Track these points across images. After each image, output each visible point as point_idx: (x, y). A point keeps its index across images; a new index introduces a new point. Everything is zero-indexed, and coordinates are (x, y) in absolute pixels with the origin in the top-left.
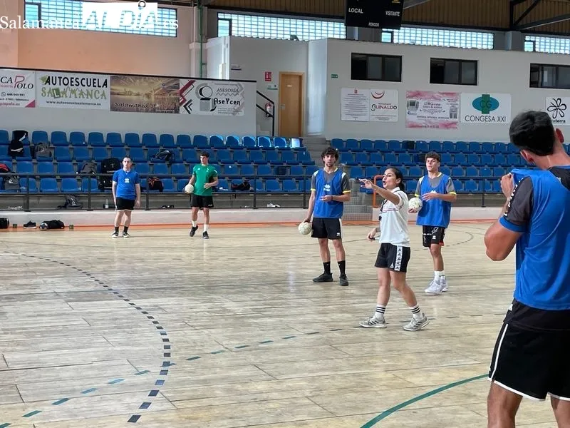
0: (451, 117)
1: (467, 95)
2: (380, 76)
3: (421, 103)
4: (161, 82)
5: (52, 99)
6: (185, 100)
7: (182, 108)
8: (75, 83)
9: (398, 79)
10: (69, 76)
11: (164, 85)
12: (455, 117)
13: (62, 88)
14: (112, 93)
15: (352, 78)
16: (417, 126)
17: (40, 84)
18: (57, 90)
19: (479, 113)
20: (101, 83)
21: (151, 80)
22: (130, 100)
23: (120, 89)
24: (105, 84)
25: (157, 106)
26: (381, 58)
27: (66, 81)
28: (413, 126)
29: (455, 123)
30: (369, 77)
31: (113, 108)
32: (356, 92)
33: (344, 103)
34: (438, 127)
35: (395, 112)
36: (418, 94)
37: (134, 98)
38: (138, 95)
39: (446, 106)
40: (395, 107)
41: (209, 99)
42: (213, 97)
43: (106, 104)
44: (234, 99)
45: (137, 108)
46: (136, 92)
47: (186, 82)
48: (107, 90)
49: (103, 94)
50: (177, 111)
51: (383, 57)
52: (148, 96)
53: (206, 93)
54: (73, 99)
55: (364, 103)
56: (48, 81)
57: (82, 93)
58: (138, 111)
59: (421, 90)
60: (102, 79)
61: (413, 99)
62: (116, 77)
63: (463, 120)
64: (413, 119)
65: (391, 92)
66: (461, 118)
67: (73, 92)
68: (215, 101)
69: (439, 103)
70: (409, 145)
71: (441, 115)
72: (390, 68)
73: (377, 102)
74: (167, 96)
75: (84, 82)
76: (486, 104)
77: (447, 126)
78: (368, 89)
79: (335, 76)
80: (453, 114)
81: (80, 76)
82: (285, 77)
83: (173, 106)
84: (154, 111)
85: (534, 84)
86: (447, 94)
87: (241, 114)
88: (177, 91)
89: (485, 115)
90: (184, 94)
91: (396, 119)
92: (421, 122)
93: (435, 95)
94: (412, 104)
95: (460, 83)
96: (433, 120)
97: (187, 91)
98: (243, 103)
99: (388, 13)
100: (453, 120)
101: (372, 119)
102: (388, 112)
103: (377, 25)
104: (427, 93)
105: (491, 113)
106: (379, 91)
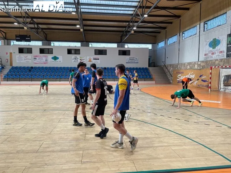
0: (46, 61)
1: (50, 56)
2: (27, 52)
3: (37, 58)
9: (31, 53)
12: (47, 61)
15: (19, 53)
16: (37, 63)
26: (27, 49)
28: (35, 63)
30: (24, 53)
32: (20, 56)
33: (17, 58)
35: (31, 60)
36: (36, 56)
39: (44, 59)
55: (22, 58)
59: (37, 55)
64: (35, 62)
65: (29, 56)
66: (49, 61)
69: (42, 58)
71: (43, 61)
72: (29, 51)
73: (26, 58)
77: (45, 63)
78: (23, 55)
79: (14, 53)
85: (68, 53)
86: (44, 56)
89: (55, 61)
91: (31, 62)
93: (41, 56)
94: (35, 58)
95: (48, 53)
96: (41, 62)
99: (26, 38)
100: (46, 62)
101: (25, 62)
102: (29, 60)
103: (24, 41)
104: (39, 56)
105: (57, 60)
106: (26, 56)
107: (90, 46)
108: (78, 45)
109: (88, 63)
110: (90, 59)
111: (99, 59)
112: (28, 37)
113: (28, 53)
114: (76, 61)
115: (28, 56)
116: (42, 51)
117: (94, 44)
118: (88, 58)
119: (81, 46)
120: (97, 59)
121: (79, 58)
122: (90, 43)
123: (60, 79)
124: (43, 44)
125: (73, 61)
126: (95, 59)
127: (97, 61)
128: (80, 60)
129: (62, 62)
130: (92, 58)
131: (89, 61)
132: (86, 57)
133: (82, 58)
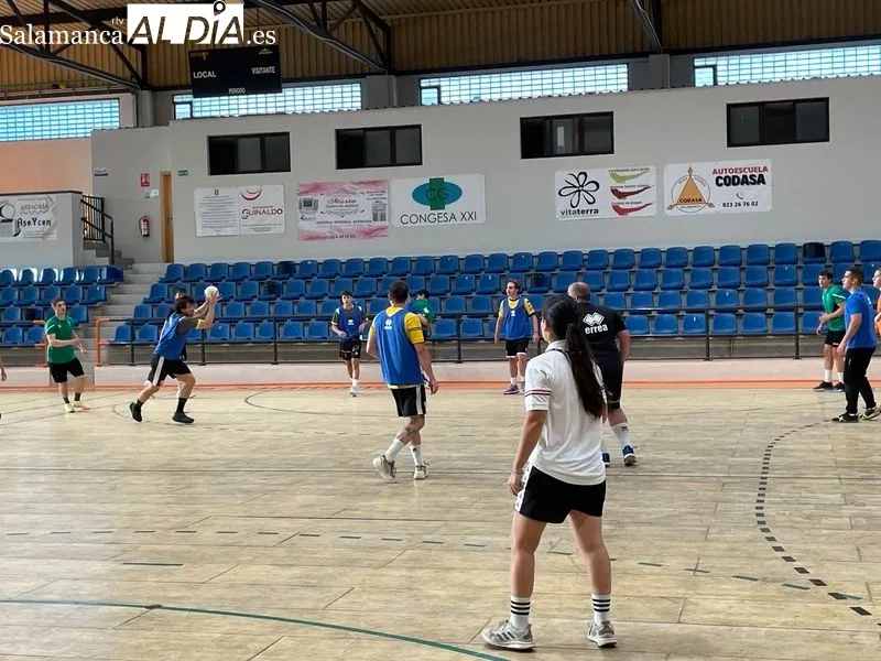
0: (375, 219)
1: (402, 183)
3: (322, 200)
9: (285, 167)
12: (383, 218)
15: (211, 174)
16: (319, 237)
19: (426, 210)
26: (257, 140)
28: (311, 238)
29: (384, 228)
30: (241, 169)
32: (217, 193)
33: (198, 210)
34: (353, 236)
35: (279, 218)
36: (316, 188)
39: (365, 202)
40: (279, 211)
41: (11, 221)
42: (16, 218)
51: (262, 136)
53: (8, 213)
55: (230, 208)
59: (319, 181)
61: (308, 197)
63: (396, 222)
64: (310, 226)
65: (272, 189)
66: (394, 220)
68: (20, 223)
69: (353, 198)
71: (358, 217)
72: (271, 152)
73: (250, 205)
76: (437, 194)
77: (369, 234)
78: (234, 187)
79: (183, 173)
80: (379, 215)
86: (367, 183)
87: (53, 239)
89: (436, 212)
91: (281, 229)
92: (325, 230)
93: (346, 187)
94: (308, 204)
95: (393, 163)
96: (343, 227)
98: (55, 224)
99: (256, 71)
100: (379, 223)
101: (244, 231)
102: (269, 219)
103: (243, 90)
104: (333, 184)
105: (449, 208)
106: (254, 188)
107: (703, 77)
108: (607, 80)
109: (676, 211)
111: (761, 180)
112: (266, 61)
113: (263, 170)
114: (583, 206)
115: (265, 189)
116: (353, 149)
117: (734, 60)
118: (675, 173)
119: (630, 89)
120: (745, 181)
121: (607, 183)
122: (698, 62)
123: (461, 341)
124: (369, 103)
125: (563, 204)
126: (731, 181)
127: (749, 192)
128: (615, 192)
129: (481, 218)
130: (705, 171)
131: (684, 201)
132: (660, 173)
133: (628, 183)
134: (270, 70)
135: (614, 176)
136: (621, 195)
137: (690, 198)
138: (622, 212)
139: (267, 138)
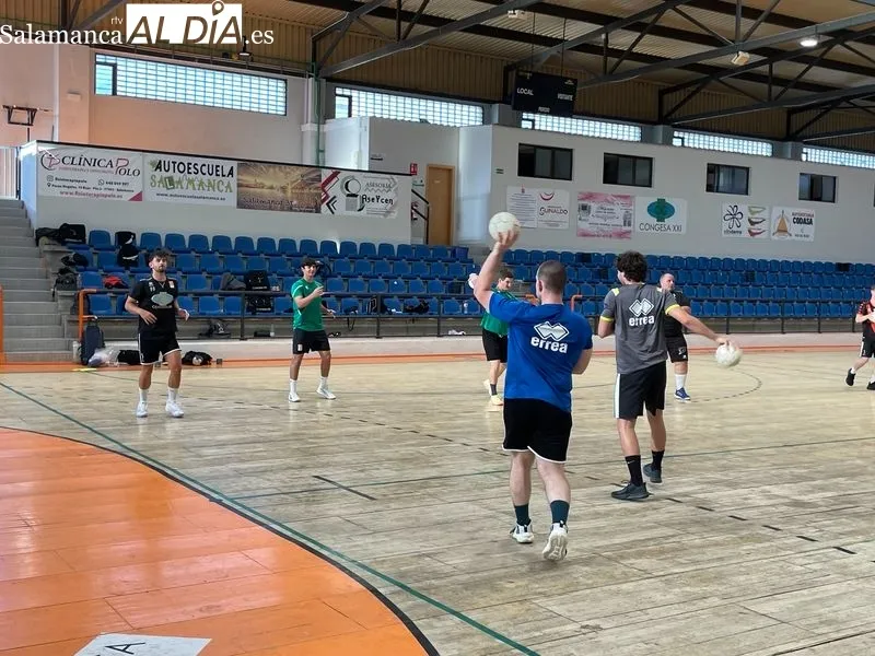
0: (625, 225)
1: (643, 198)
2: (547, 171)
3: (594, 206)
4: (298, 172)
5: (164, 191)
6: (327, 197)
7: (324, 207)
8: (192, 170)
9: (568, 176)
10: (186, 160)
11: (302, 176)
12: (629, 225)
13: (177, 176)
14: (239, 185)
15: (520, 174)
16: (589, 235)
17: (150, 170)
18: (171, 179)
19: (653, 221)
20: (226, 172)
21: (288, 169)
22: (261, 195)
23: (249, 179)
24: (231, 173)
25: (295, 202)
26: (549, 152)
27: (181, 168)
28: (584, 235)
29: (629, 232)
30: (537, 173)
31: (241, 205)
32: (523, 191)
33: (509, 204)
34: (611, 236)
35: (565, 217)
36: (590, 196)
37: (266, 191)
38: (272, 188)
39: (619, 211)
40: (565, 212)
41: (355, 196)
42: (361, 194)
43: (232, 199)
44: (385, 196)
45: (269, 205)
46: (270, 184)
47: (330, 172)
48: (233, 181)
49: (229, 186)
50: (318, 210)
51: (553, 149)
52: (284, 189)
53: (353, 188)
54: (190, 192)
55: (532, 205)
56: (159, 167)
57: (201, 183)
58: (270, 209)
59: (593, 191)
60: (227, 165)
61: (585, 203)
62: (246, 164)
63: (637, 229)
64: (584, 226)
65: (561, 193)
66: (636, 227)
67: (191, 182)
68: (364, 198)
69: (612, 207)
70: (584, 258)
71: (616, 222)
72: (560, 163)
73: (545, 204)
74: (306, 191)
75: (205, 169)
76: (661, 210)
77: (621, 235)
78: (537, 187)
79: (500, 171)
80: (627, 222)
81: (200, 161)
82: (433, 169)
83: (313, 204)
84: (291, 209)
85: (710, 188)
86: (621, 197)
87: (394, 216)
88: (319, 185)
90: (326, 189)
91: (566, 226)
92: (594, 230)
93: (609, 198)
94: (584, 208)
95: (633, 183)
96: (606, 228)
97: (330, 185)
98: (396, 202)
99: (560, 96)
100: (627, 228)
101: (540, 225)
102: (557, 217)
103: (548, 110)
104: (601, 194)
105: (667, 221)
106: (549, 191)
109: (775, 238)
110: (782, 222)
111: (811, 223)
112: (567, 90)
113: (553, 176)
114: (735, 228)
115: (557, 192)
116: (618, 168)
118: (777, 212)
120: (804, 222)
121: (747, 215)
125: (725, 225)
126: (799, 221)
127: (806, 229)
128: (750, 221)
129: (683, 231)
130: (789, 212)
132: (770, 213)
133: (757, 215)
134: (569, 97)
135: (750, 211)
136: (752, 223)
137: (782, 230)
138: (752, 234)
139: (557, 152)
